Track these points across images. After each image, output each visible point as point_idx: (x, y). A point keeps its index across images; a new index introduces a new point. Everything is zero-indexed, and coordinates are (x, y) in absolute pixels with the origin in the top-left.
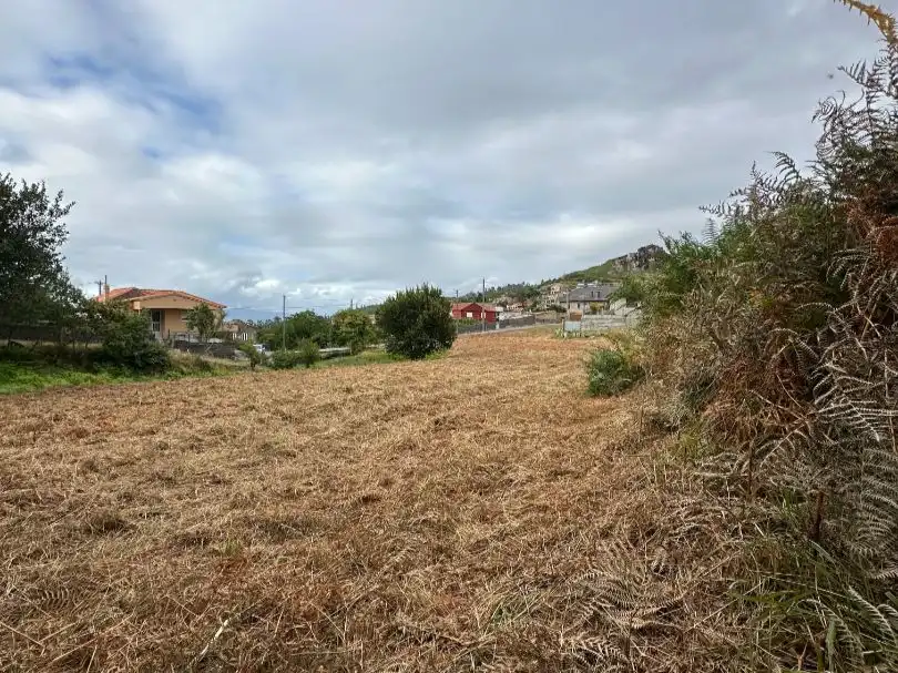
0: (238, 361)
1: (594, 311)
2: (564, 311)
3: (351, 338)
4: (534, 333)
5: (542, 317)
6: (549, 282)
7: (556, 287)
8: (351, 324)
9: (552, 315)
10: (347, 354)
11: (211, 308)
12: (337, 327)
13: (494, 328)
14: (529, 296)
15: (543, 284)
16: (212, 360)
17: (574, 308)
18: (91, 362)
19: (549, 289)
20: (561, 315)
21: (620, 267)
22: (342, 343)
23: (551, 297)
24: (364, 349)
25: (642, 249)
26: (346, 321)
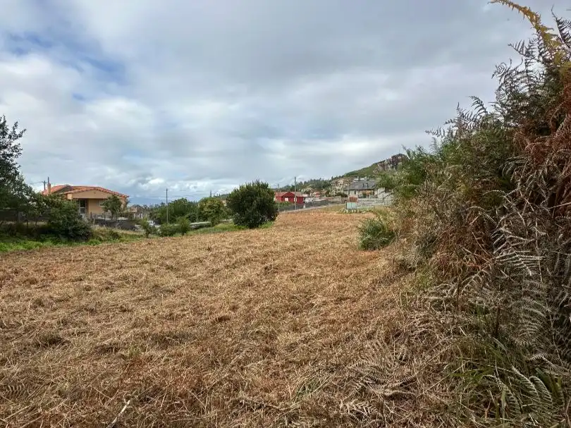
0: (137, 232)
1: (365, 196)
2: (346, 196)
3: (211, 215)
4: (327, 210)
5: (331, 201)
6: (336, 178)
7: (341, 181)
8: (210, 207)
9: (339, 199)
10: (208, 226)
11: (118, 197)
12: (202, 208)
13: (302, 208)
14: (324, 187)
15: (333, 179)
16: (120, 232)
17: (352, 194)
18: (40, 234)
19: (337, 183)
20: (344, 199)
21: (381, 168)
22: (205, 219)
23: (337, 188)
24: (219, 222)
25: (393, 157)
26: (208, 204)
